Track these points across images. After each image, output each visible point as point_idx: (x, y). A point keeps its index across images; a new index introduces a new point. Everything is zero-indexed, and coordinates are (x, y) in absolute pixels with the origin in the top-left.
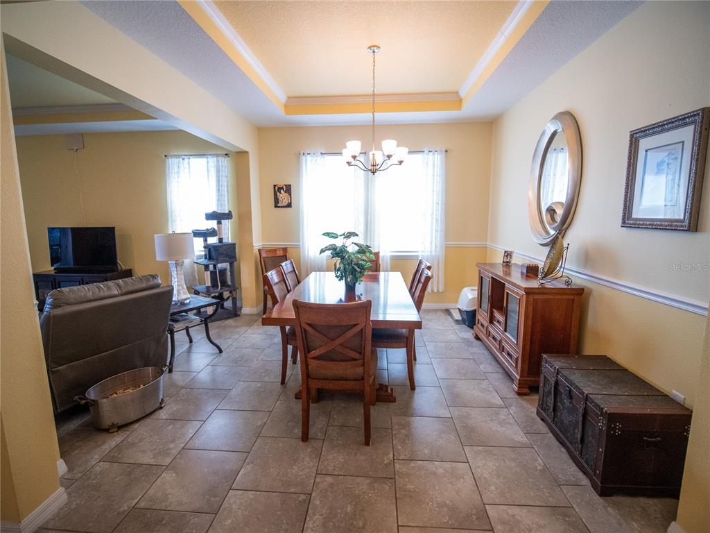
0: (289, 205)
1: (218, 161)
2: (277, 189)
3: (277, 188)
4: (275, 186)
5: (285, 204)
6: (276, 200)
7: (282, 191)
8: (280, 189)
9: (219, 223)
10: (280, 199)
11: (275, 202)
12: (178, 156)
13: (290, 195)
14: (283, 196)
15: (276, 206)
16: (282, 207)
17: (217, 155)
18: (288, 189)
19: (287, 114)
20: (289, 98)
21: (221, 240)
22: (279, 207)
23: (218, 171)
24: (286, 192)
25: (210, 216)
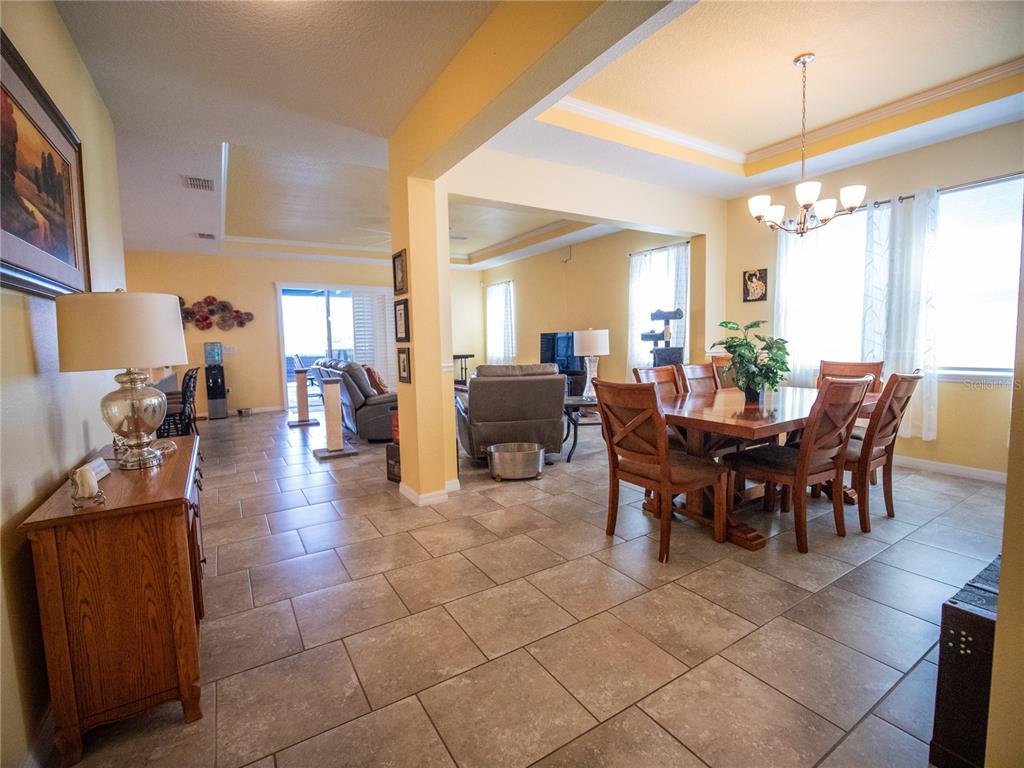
0: (763, 297)
1: (678, 252)
2: (748, 277)
3: (747, 275)
4: (745, 273)
5: (757, 297)
6: (746, 292)
7: (754, 279)
8: (751, 276)
9: (667, 323)
10: (751, 290)
11: (744, 294)
12: (641, 253)
13: (765, 283)
14: (755, 287)
15: (745, 300)
16: (753, 300)
17: (678, 245)
18: (763, 275)
19: (747, 175)
20: (748, 154)
21: (667, 343)
22: (750, 301)
23: (678, 263)
24: (759, 280)
25: (656, 316)
